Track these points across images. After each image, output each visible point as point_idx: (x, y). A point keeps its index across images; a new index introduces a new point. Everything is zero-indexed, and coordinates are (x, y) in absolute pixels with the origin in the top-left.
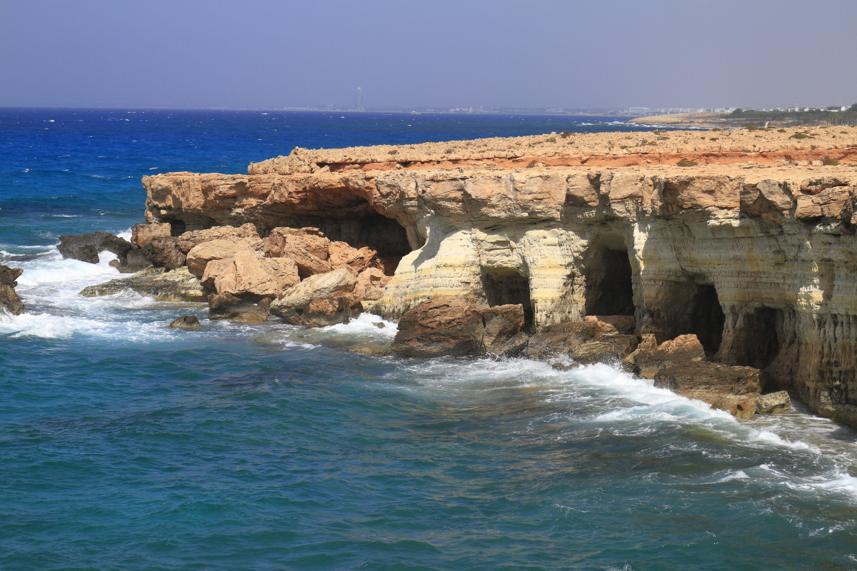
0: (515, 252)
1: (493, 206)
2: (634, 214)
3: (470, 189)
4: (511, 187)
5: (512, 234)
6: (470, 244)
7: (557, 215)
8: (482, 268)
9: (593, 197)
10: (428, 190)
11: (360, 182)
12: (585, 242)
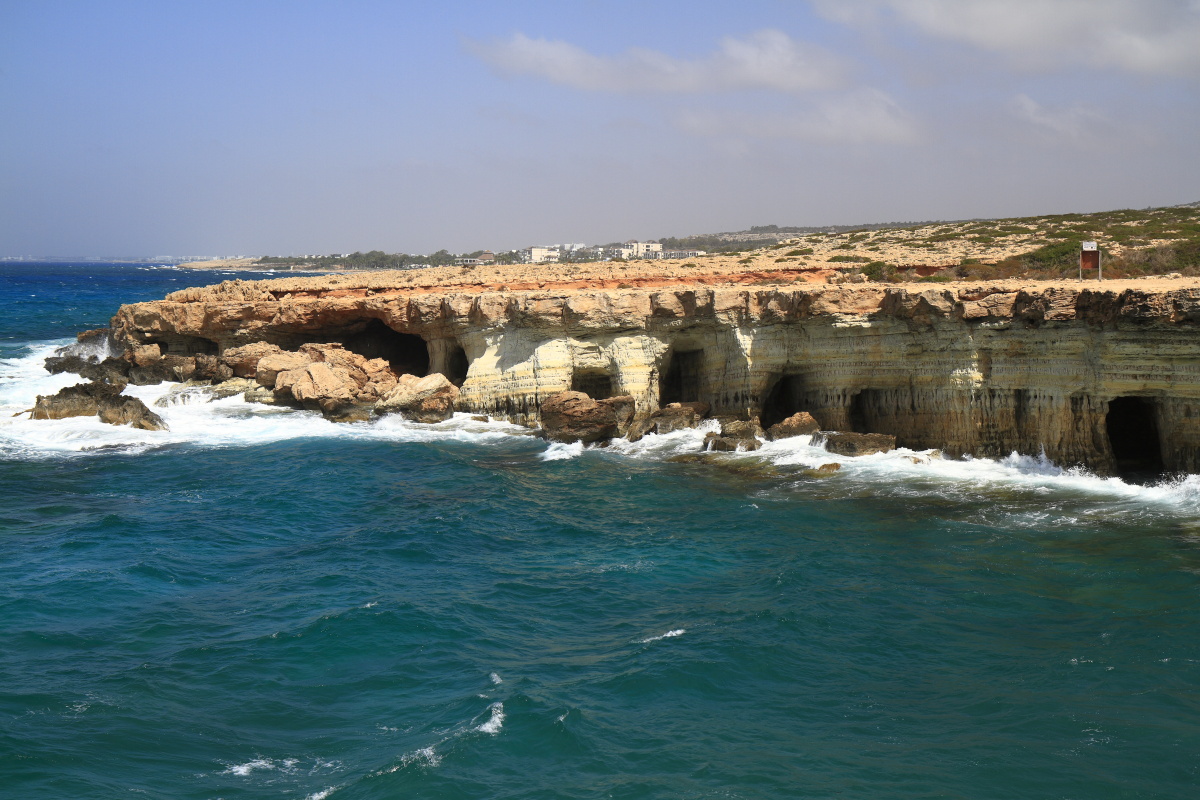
0: (603, 355)
1: (589, 319)
2: (735, 321)
3: (572, 305)
4: (605, 303)
5: (602, 341)
6: (566, 350)
7: (643, 325)
8: (574, 368)
9: (679, 310)
10: (530, 307)
11: (379, 305)
12: (666, 346)
